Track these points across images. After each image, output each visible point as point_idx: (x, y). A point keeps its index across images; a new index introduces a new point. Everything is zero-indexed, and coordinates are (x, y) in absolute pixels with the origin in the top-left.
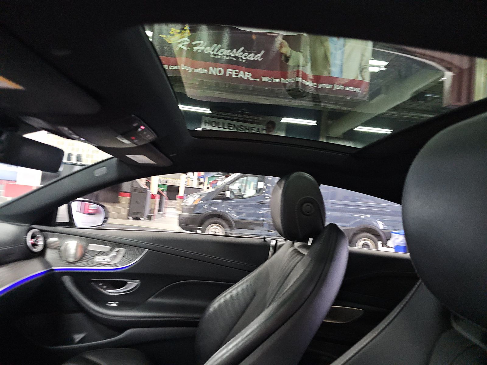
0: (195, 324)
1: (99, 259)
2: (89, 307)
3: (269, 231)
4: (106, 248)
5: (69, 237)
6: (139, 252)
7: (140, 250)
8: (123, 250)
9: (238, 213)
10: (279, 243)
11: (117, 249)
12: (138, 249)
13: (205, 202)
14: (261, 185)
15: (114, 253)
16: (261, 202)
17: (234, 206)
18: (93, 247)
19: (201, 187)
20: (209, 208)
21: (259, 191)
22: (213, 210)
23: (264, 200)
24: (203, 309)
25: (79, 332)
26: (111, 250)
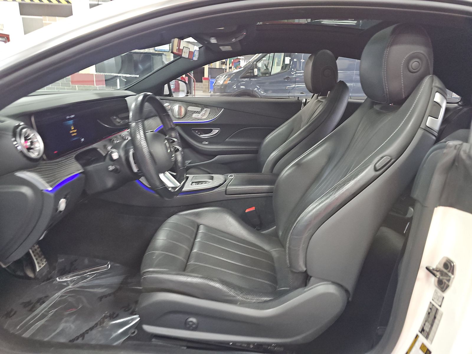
0: (256, 152)
1: (194, 115)
2: (195, 144)
3: (301, 93)
4: (199, 109)
5: (175, 103)
6: (218, 110)
7: (219, 109)
8: (209, 110)
9: (265, 91)
10: (308, 101)
11: (205, 109)
12: (218, 109)
13: (233, 82)
14: (287, 60)
15: (203, 112)
16: (288, 78)
17: (261, 84)
18: (190, 108)
19: (224, 67)
20: (238, 87)
21: (285, 67)
22: (242, 88)
23: (290, 75)
24: (260, 144)
25: (188, 160)
26: (202, 110)
